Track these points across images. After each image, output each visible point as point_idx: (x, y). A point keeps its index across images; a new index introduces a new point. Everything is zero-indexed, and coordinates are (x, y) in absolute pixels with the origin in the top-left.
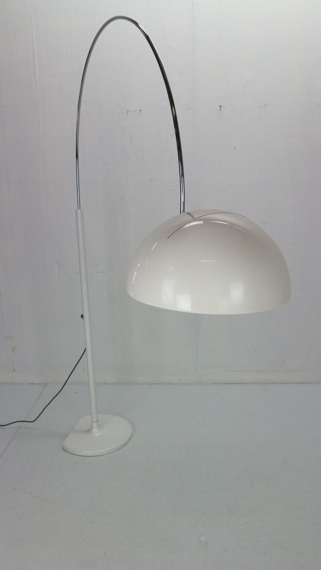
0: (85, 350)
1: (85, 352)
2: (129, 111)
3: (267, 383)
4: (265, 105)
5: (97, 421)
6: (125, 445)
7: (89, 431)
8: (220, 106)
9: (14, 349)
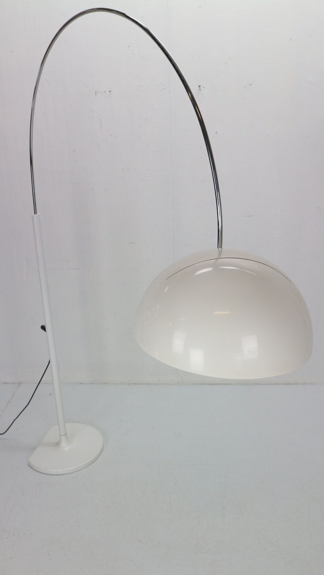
1: (50, 364)
2: (97, 92)
3: (252, 384)
4: (250, 85)
5: (66, 434)
6: (94, 461)
7: (58, 444)
8: (200, 86)
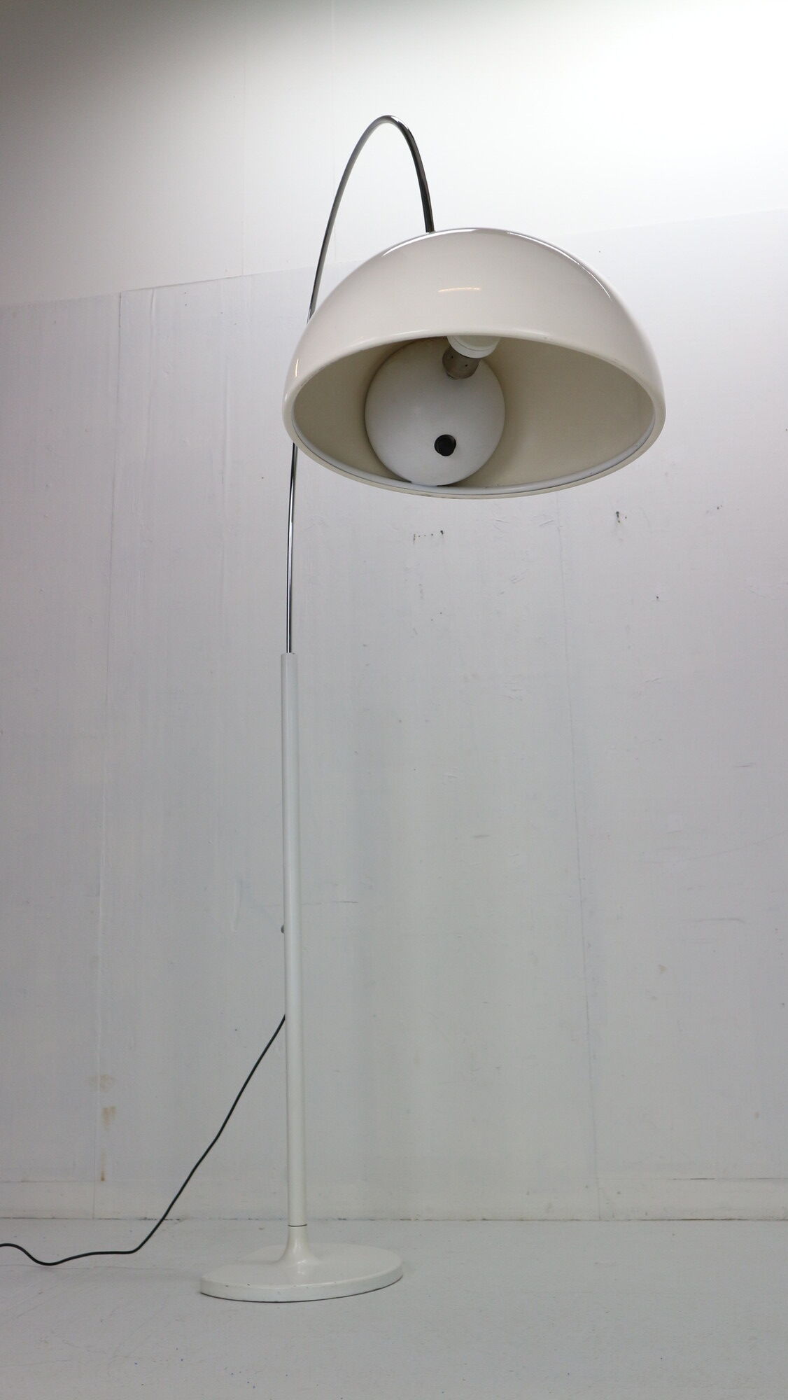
0: (284, 1019)
1: (284, 1023)
2: (417, 536)
4: (718, 508)
8: (618, 514)
9: (108, 1113)
